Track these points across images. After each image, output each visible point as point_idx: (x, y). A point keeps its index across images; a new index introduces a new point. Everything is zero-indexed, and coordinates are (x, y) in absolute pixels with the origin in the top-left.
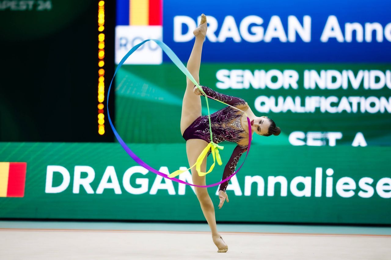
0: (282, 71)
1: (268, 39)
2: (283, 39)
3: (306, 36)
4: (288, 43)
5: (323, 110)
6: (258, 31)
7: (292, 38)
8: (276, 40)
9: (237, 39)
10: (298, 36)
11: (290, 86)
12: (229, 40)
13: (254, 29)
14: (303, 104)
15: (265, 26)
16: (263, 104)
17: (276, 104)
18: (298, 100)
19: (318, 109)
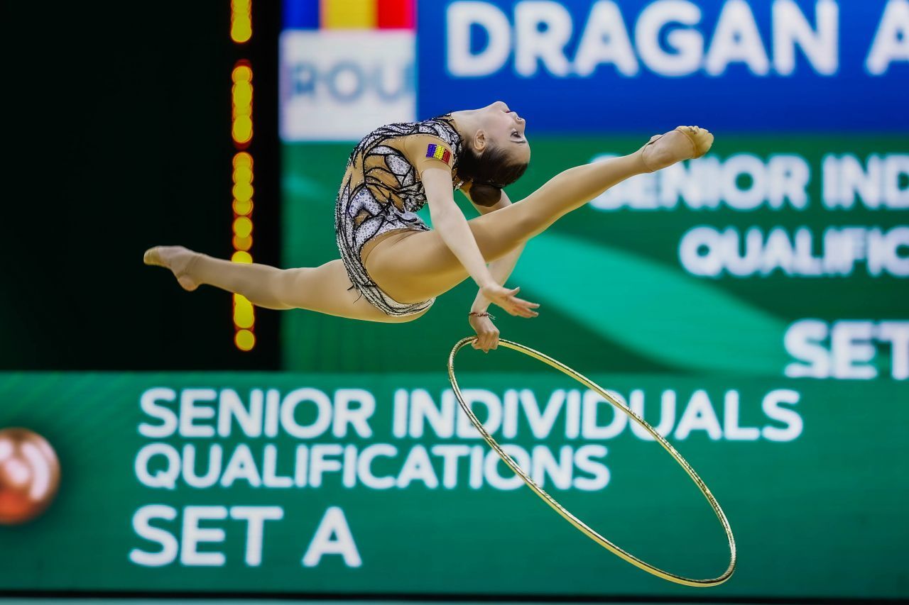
0: (764, 157)
1: (716, 64)
2: (758, 64)
3: (825, 58)
4: (773, 78)
5: (874, 267)
6: (688, 42)
7: (785, 63)
8: (737, 70)
9: (627, 66)
10: (800, 56)
11: (786, 201)
12: (606, 71)
13: (677, 38)
14: (818, 250)
15: (707, 28)
16: (703, 251)
17: (742, 251)
18: (804, 239)
19: (860, 265)
